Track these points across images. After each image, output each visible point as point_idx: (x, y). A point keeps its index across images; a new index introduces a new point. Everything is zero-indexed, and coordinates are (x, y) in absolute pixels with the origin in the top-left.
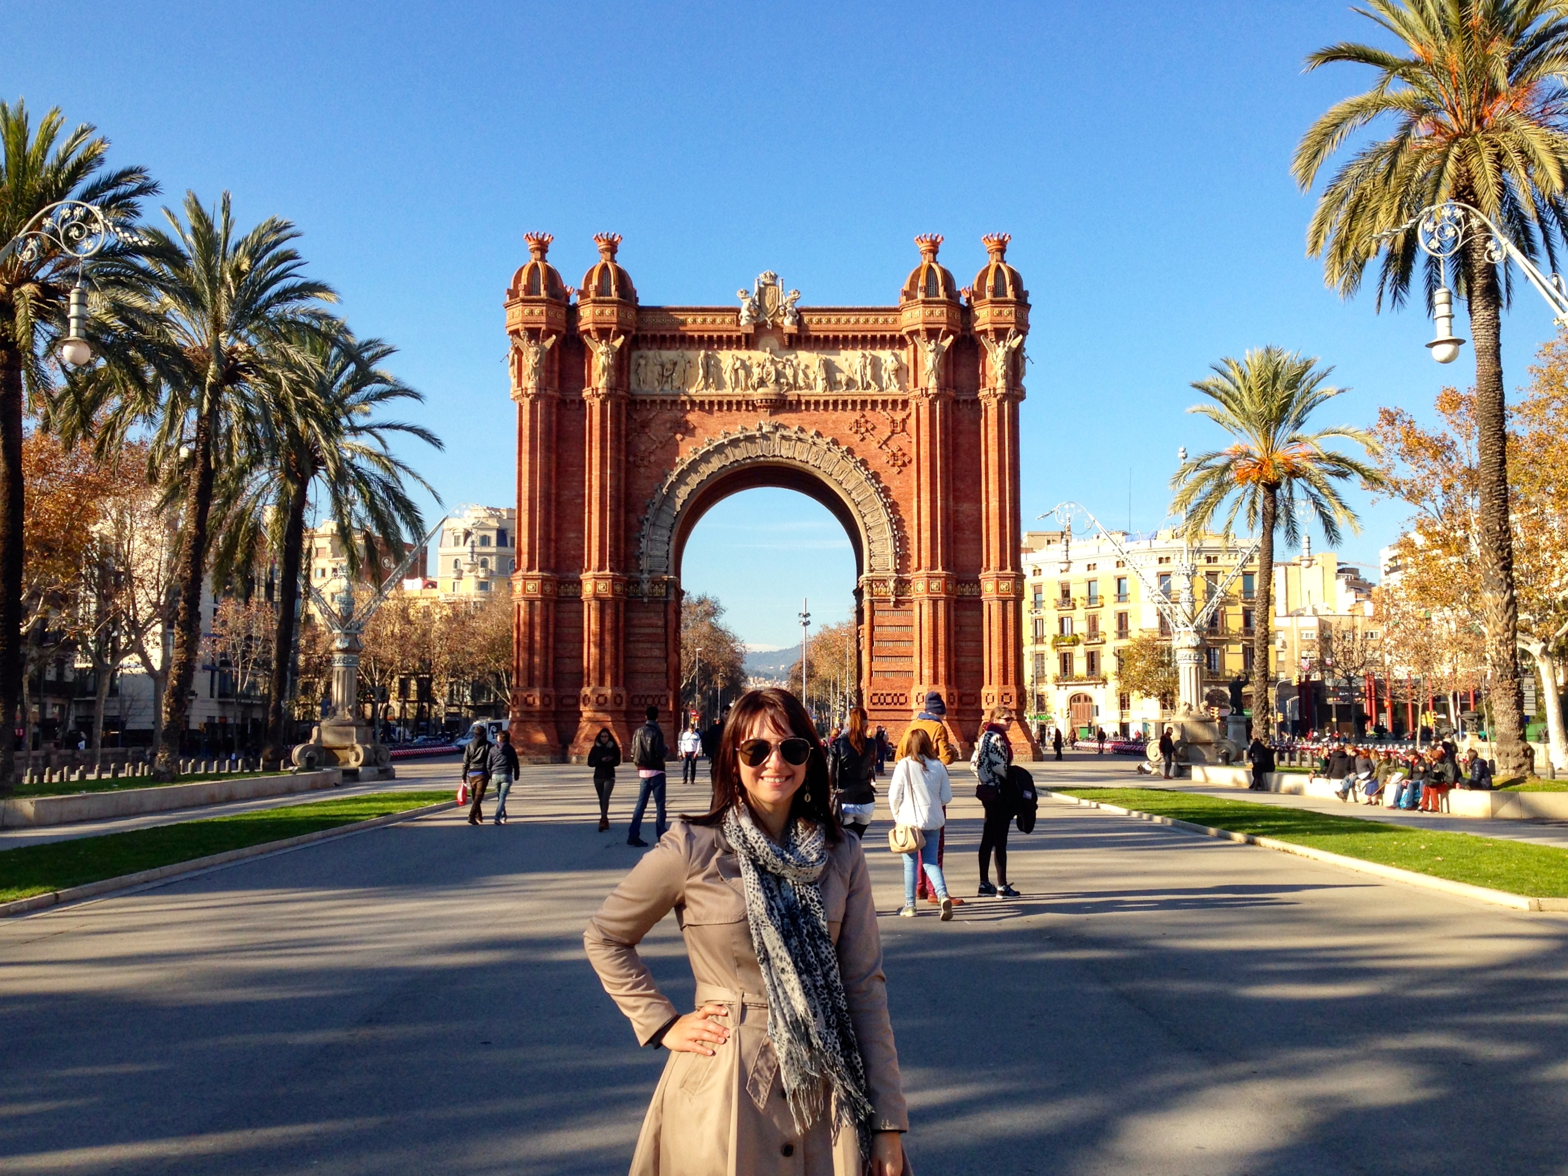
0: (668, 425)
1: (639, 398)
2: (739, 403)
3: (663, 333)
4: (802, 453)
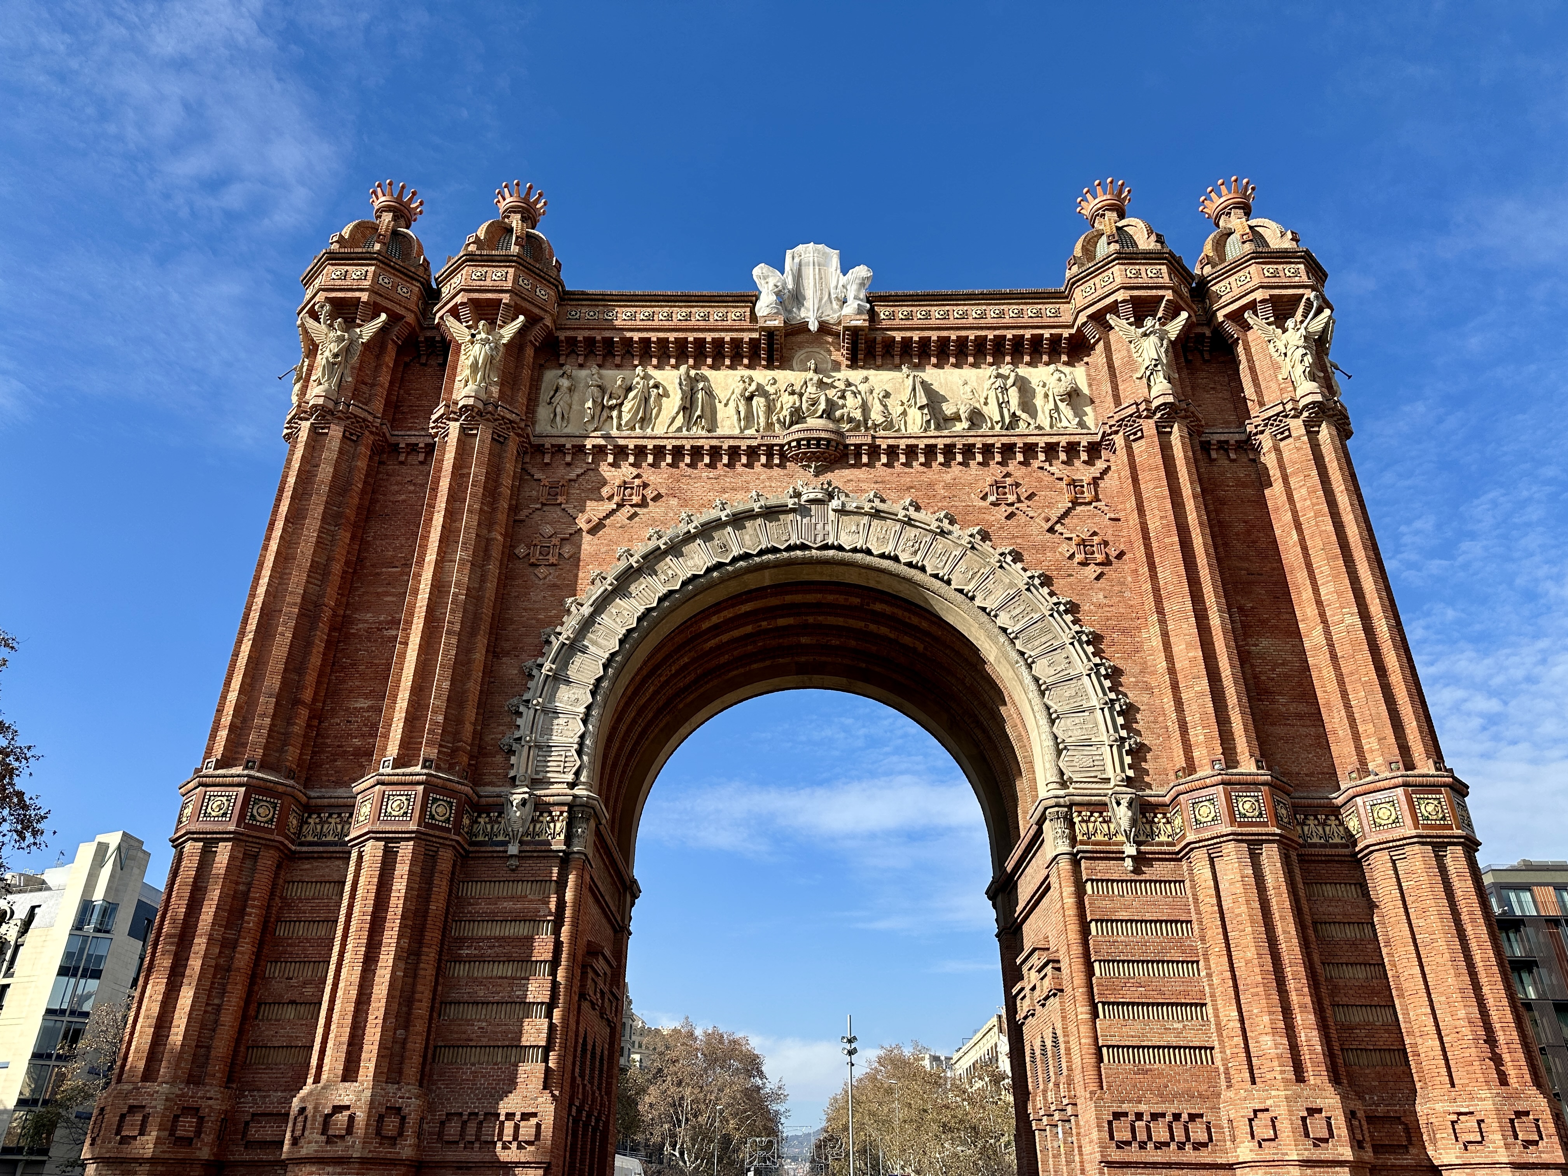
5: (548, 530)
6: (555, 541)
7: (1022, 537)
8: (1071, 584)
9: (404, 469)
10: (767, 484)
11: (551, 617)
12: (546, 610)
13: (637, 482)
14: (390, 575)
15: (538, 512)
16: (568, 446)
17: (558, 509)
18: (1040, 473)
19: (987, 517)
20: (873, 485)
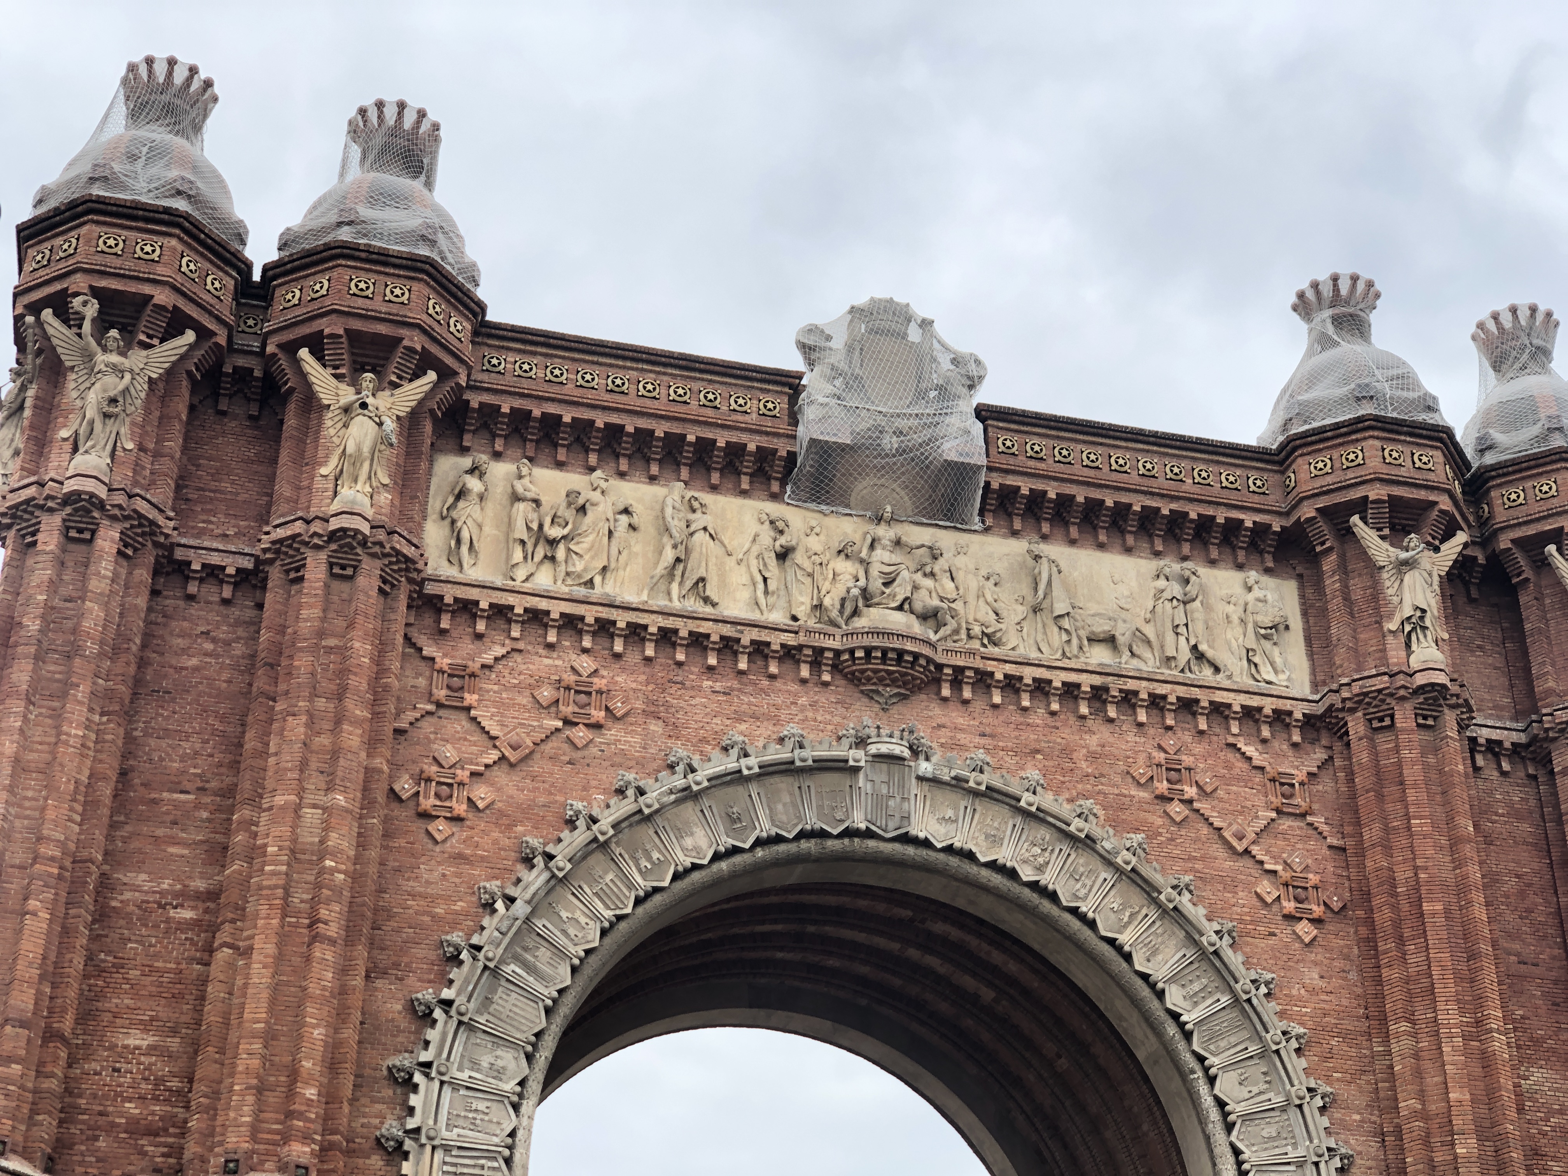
0: (546, 694)
1: (449, 594)
2: (790, 654)
3: (552, 409)
4: (995, 840)
5: (449, 754)
6: (463, 775)
7: (1203, 859)
8: (1272, 949)
9: (194, 610)
10: (810, 715)
11: (457, 913)
12: (448, 899)
13: (599, 683)
14: (177, 805)
15: (429, 719)
16: (484, 605)
17: (462, 716)
18: (1231, 756)
19: (1151, 818)
20: (977, 739)
